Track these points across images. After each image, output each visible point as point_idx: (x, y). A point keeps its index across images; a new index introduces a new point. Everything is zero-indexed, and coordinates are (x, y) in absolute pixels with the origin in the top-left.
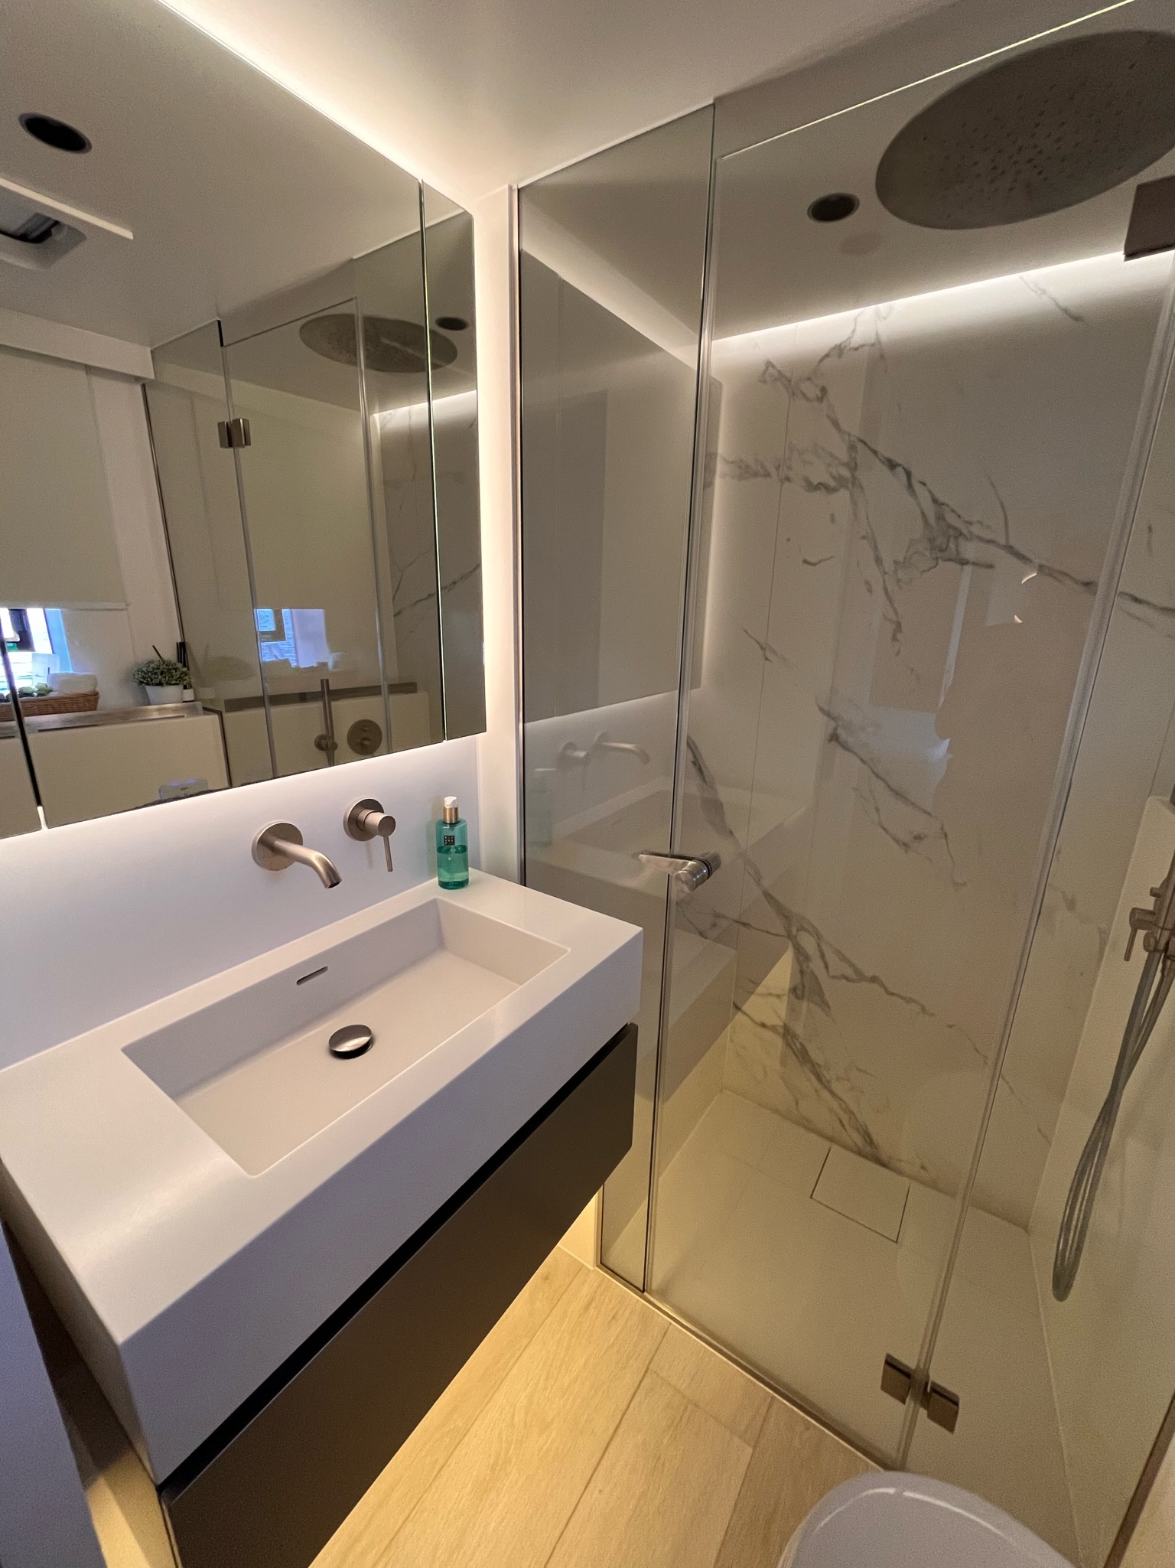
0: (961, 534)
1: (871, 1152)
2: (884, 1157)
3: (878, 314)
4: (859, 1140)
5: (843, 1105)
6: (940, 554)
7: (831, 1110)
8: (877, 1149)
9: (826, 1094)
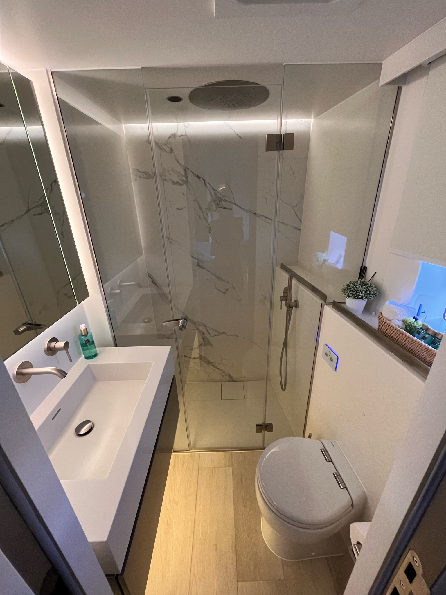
0: (222, 200)
1: (232, 380)
2: (235, 379)
3: (184, 125)
4: (228, 378)
5: (222, 371)
6: (218, 206)
7: (219, 374)
8: (233, 378)
9: (217, 370)
